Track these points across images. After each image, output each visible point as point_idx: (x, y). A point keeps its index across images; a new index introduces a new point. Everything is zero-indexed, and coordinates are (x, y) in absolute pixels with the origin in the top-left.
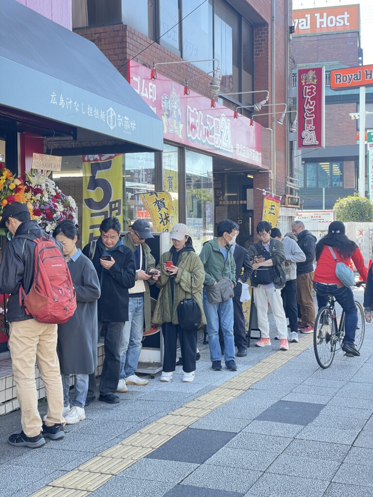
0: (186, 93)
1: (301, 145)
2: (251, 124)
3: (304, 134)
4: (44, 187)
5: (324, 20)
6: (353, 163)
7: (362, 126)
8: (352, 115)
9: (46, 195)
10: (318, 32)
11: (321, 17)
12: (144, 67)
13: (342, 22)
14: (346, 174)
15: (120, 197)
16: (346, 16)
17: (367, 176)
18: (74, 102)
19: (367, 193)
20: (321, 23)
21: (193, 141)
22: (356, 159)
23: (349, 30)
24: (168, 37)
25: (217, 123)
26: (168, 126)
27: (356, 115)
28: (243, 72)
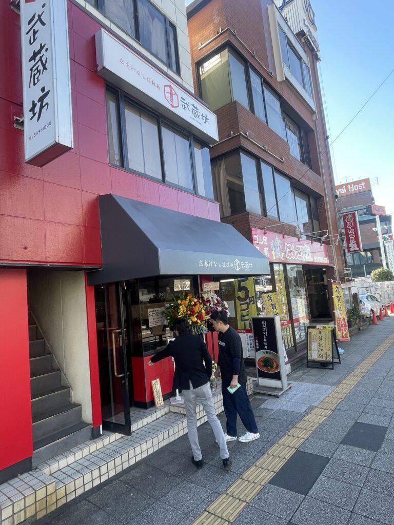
0: (283, 237)
1: (349, 251)
2: (321, 245)
3: (350, 245)
4: (210, 299)
5: (352, 187)
6: (377, 251)
7: (380, 233)
8: (374, 229)
9: (212, 304)
10: (350, 193)
11: (351, 186)
12: (260, 230)
13: (361, 187)
14: (375, 256)
15: (254, 295)
16: (363, 184)
17: (386, 255)
18: (213, 262)
19: (387, 264)
20: (351, 189)
21: (290, 260)
22: (379, 249)
23: (365, 190)
24: (272, 212)
25: (302, 249)
26: (276, 255)
27: (376, 229)
28: (313, 220)
